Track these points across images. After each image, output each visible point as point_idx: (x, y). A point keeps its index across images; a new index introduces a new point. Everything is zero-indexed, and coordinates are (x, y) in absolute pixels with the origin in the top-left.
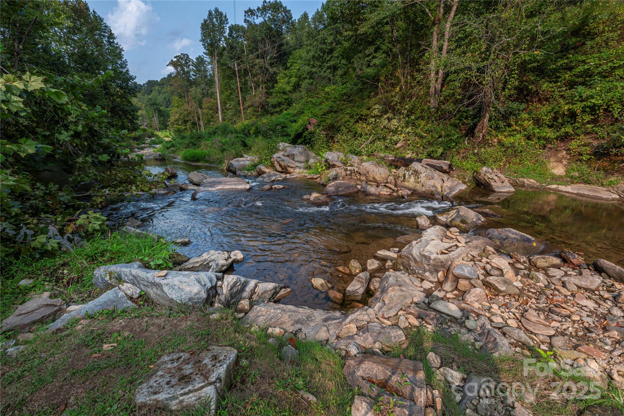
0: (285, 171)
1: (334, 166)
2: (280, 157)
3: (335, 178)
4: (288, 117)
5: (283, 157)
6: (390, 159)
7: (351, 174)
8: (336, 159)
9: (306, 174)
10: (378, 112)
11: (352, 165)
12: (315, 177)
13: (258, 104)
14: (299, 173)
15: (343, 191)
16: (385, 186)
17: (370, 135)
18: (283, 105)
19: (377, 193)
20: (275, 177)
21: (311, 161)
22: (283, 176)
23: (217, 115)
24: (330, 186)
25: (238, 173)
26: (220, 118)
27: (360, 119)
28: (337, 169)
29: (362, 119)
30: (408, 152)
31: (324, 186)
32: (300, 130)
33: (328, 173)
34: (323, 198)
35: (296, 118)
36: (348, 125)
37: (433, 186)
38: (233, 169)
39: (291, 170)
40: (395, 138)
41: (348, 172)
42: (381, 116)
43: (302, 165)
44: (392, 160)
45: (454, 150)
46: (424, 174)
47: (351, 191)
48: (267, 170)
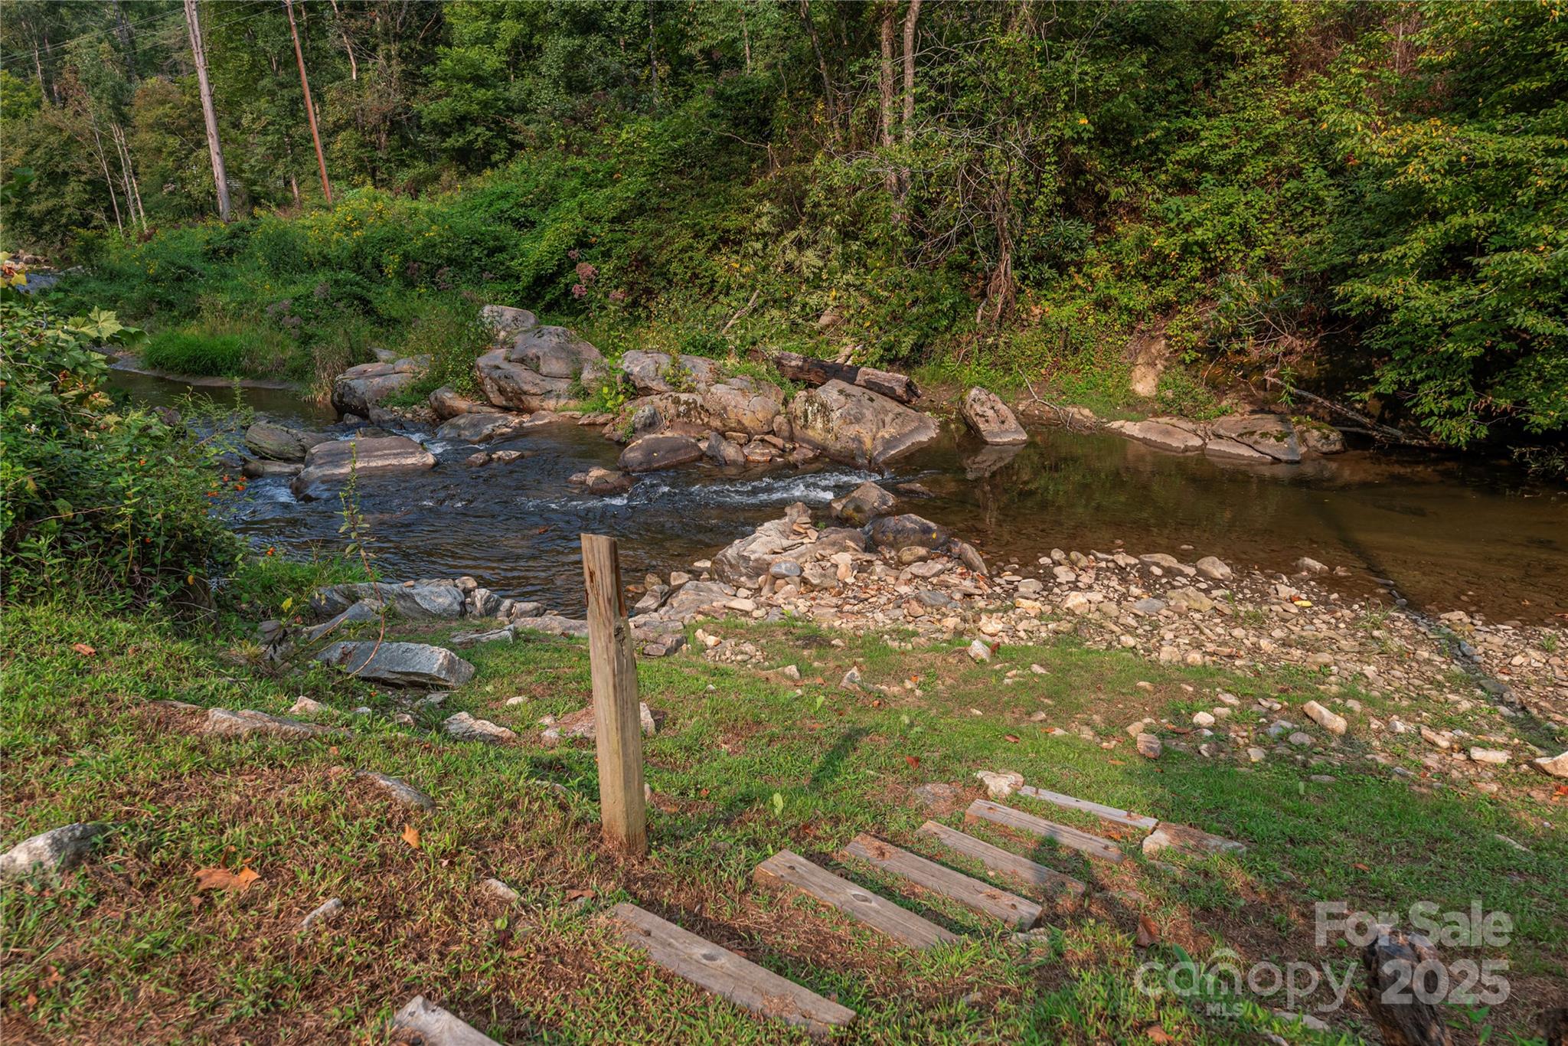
0: (516, 403)
1: (647, 391)
2: (498, 368)
3: (651, 424)
4: (505, 205)
5: (505, 365)
6: (793, 363)
7: (687, 414)
8: (652, 374)
9: (575, 411)
10: (770, 222)
11: (690, 390)
12: (601, 420)
13: (373, 119)
14: (556, 410)
15: (663, 458)
16: (762, 440)
17: (753, 289)
18: (475, 123)
19: (741, 459)
20: (490, 427)
21: (587, 375)
22: (514, 420)
23: (202, 153)
24: (632, 449)
25: (374, 413)
26: (218, 170)
27: (725, 241)
28: (656, 399)
29: (728, 240)
30: (845, 340)
31: (622, 445)
32: (550, 267)
33: (631, 413)
34: (614, 478)
35: (533, 214)
36: (691, 258)
37: (853, 440)
38: (355, 402)
39: (535, 402)
40: (813, 300)
41: (682, 408)
42: (781, 233)
43: (562, 385)
44: (797, 367)
45: (948, 336)
46: (838, 413)
47: (682, 457)
48: (462, 404)
